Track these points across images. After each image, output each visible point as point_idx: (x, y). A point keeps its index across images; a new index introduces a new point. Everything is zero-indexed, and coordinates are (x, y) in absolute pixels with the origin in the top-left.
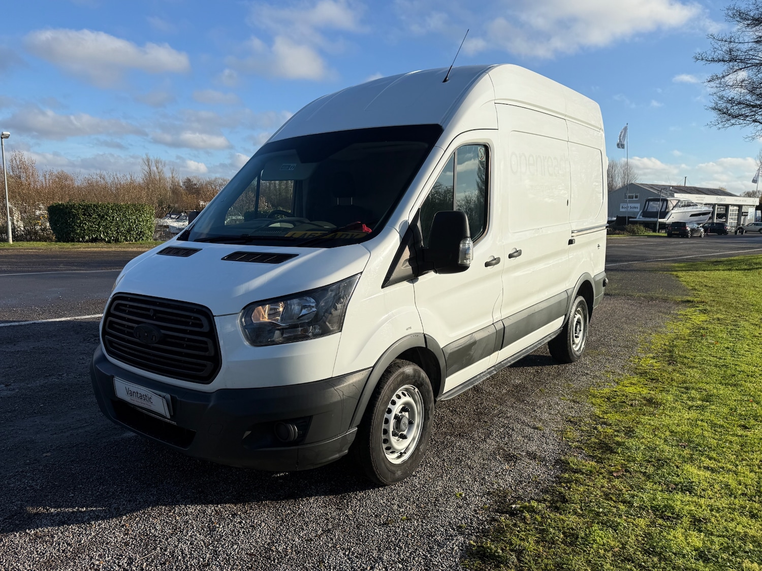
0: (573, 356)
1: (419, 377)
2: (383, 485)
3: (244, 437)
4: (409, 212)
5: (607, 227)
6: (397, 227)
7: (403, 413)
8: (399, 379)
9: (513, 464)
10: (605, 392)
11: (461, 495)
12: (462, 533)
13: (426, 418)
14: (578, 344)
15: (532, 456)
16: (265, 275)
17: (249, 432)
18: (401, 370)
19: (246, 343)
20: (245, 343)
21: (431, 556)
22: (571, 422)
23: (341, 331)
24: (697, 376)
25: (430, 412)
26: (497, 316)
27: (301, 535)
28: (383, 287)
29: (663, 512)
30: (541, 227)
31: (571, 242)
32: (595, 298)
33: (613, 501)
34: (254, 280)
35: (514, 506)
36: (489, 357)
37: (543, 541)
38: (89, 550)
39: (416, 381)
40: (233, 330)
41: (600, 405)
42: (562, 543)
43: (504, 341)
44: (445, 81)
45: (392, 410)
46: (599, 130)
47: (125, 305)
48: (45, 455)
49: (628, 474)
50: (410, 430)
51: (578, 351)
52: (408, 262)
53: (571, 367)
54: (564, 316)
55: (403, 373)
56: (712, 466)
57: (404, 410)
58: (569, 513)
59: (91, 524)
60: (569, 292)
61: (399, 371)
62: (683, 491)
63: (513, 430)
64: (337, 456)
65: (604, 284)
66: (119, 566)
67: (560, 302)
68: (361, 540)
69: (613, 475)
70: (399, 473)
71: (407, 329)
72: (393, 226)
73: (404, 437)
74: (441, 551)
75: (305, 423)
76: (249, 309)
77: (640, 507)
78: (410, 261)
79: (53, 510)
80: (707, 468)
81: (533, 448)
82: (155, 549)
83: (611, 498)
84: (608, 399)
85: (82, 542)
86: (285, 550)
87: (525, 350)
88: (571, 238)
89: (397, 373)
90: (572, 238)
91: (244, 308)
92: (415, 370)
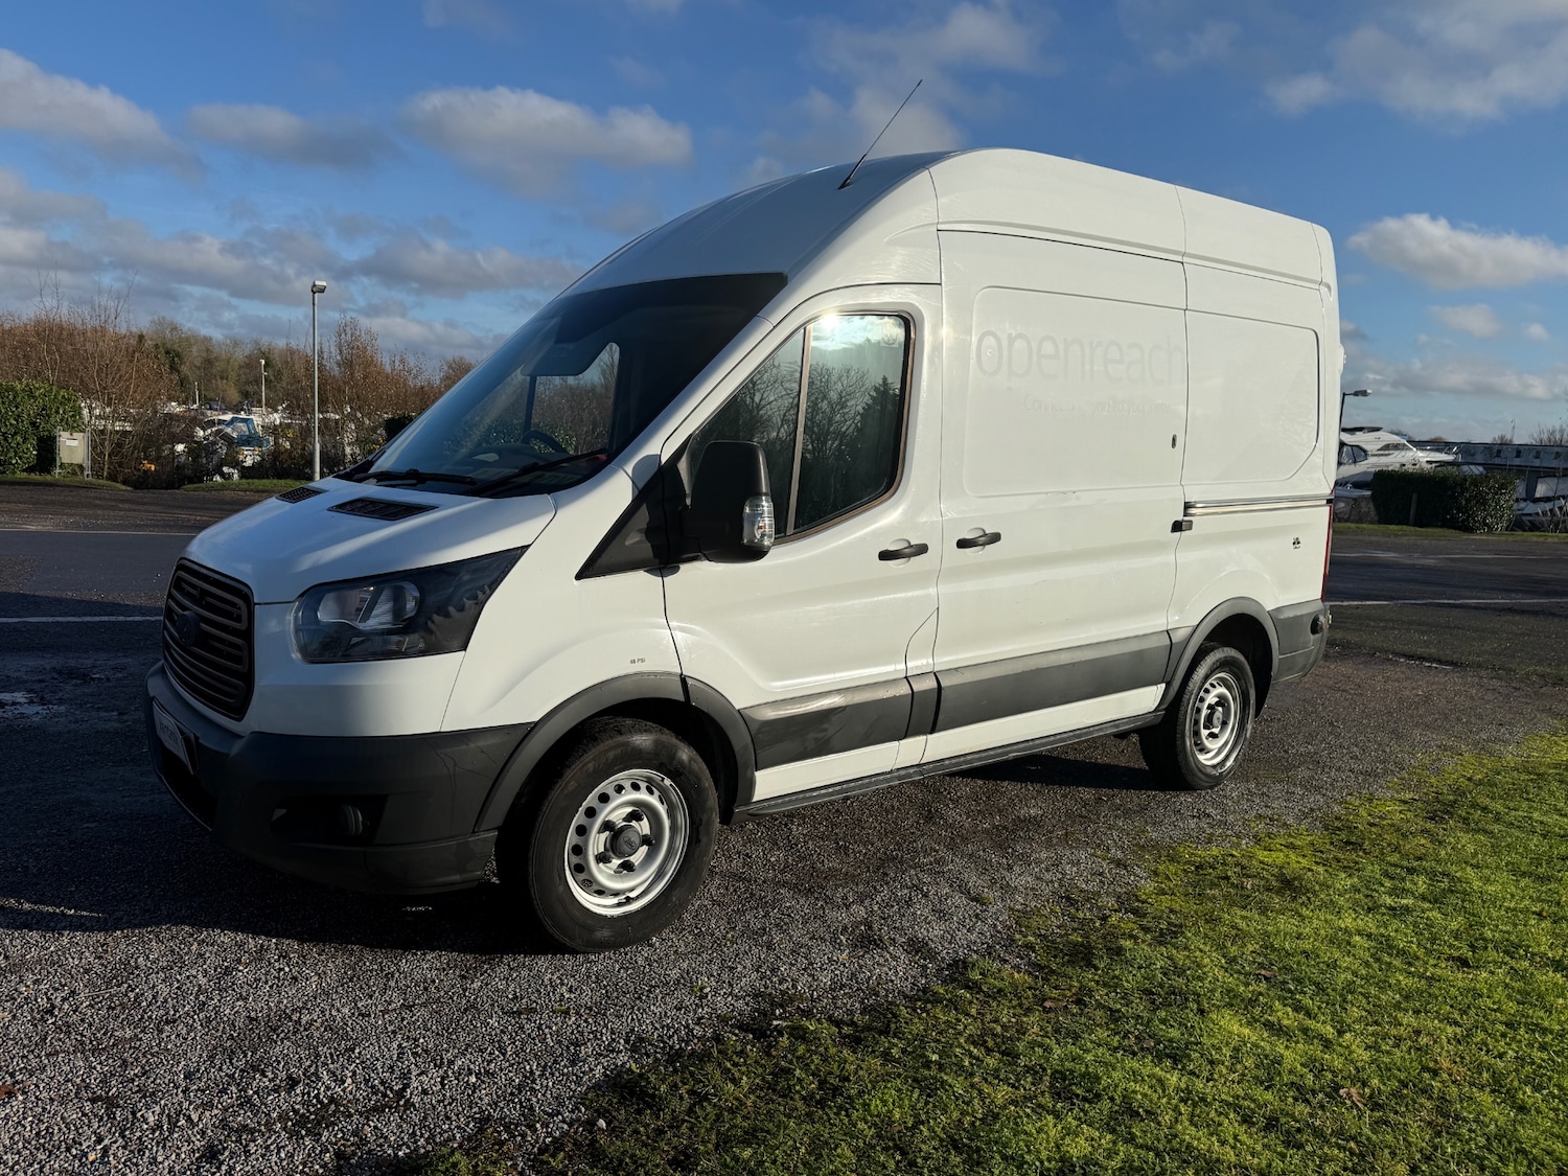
0: (1194, 775)
1: (672, 756)
2: (574, 952)
3: (274, 818)
4: (666, 440)
5: (1329, 501)
6: (630, 468)
7: (634, 823)
8: (611, 755)
9: (861, 953)
10: (1203, 854)
11: (701, 989)
12: (634, 1049)
13: (694, 839)
14: (1215, 751)
15: (917, 947)
16: (357, 539)
17: (284, 811)
18: (621, 739)
19: (296, 655)
20: (293, 656)
21: (541, 1076)
22: (1068, 898)
23: (464, 648)
24: (1470, 848)
25: (701, 828)
26: (918, 664)
27: (360, 1005)
28: (579, 577)
29: (1070, 1085)
30: (1074, 489)
31: (1177, 527)
32: (1276, 656)
33: (987, 1047)
34: (333, 548)
35: (775, 1023)
36: (896, 743)
37: (768, 1089)
38: (27, 970)
39: (662, 764)
40: (278, 630)
41: (1168, 878)
42: (803, 1098)
43: (941, 717)
44: (843, 186)
45: (598, 810)
46: (1317, 287)
47: (186, 582)
48: (86, 825)
49: (1075, 1009)
50: (649, 857)
51: (1214, 767)
52: (643, 535)
53: (1185, 798)
54: (1164, 685)
55: (627, 744)
56: (1285, 1022)
57: (634, 816)
58: (873, 1052)
59: (63, 935)
60: (1178, 637)
61: (615, 740)
62: (1159, 1057)
63: (926, 896)
64: (457, 877)
65: (1315, 627)
66: (49, 999)
67: (1140, 654)
68: (448, 1031)
69: (1041, 1005)
70: (604, 934)
71: (633, 662)
72: (621, 466)
73: (627, 867)
74: (566, 1070)
75: (375, 805)
76: (314, 594)
77: (1028, 1069)
78: (650, 532)
79: (27, 906)
80: (1268, 1025)
81: (934, 932)
82: (119, 986)
83: (985, 1042)
84: (1199, 867)
85: (27, 957)
86: (311, 1023)
87: (1026, 744)
88: (1180, 518)
89: (610, 743)
90: (1186, 518)
91: (302, 595)
92: (657, 743)
